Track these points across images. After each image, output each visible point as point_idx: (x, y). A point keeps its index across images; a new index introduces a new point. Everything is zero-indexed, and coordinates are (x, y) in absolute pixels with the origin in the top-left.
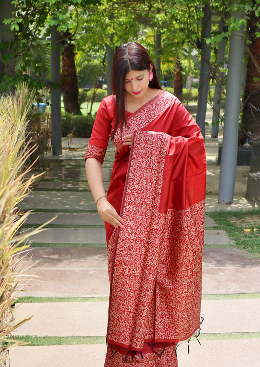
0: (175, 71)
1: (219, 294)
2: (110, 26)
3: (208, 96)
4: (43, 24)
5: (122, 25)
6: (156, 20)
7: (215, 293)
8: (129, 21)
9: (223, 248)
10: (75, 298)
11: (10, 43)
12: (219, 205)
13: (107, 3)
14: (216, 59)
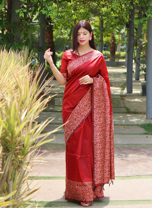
0: (111, 41)
1: (148, 174)
2: (75, 15)
3: (134, 56)
4: (35, 13)
5: (81, 14)
6: (101, 12)
7: (146, 174)
8: (86, 12)
9: (151, 146)
10: (58, 177)
11: (18, 23)
12: (147, 120)
13: (73, 2)
14: (137, 34)
